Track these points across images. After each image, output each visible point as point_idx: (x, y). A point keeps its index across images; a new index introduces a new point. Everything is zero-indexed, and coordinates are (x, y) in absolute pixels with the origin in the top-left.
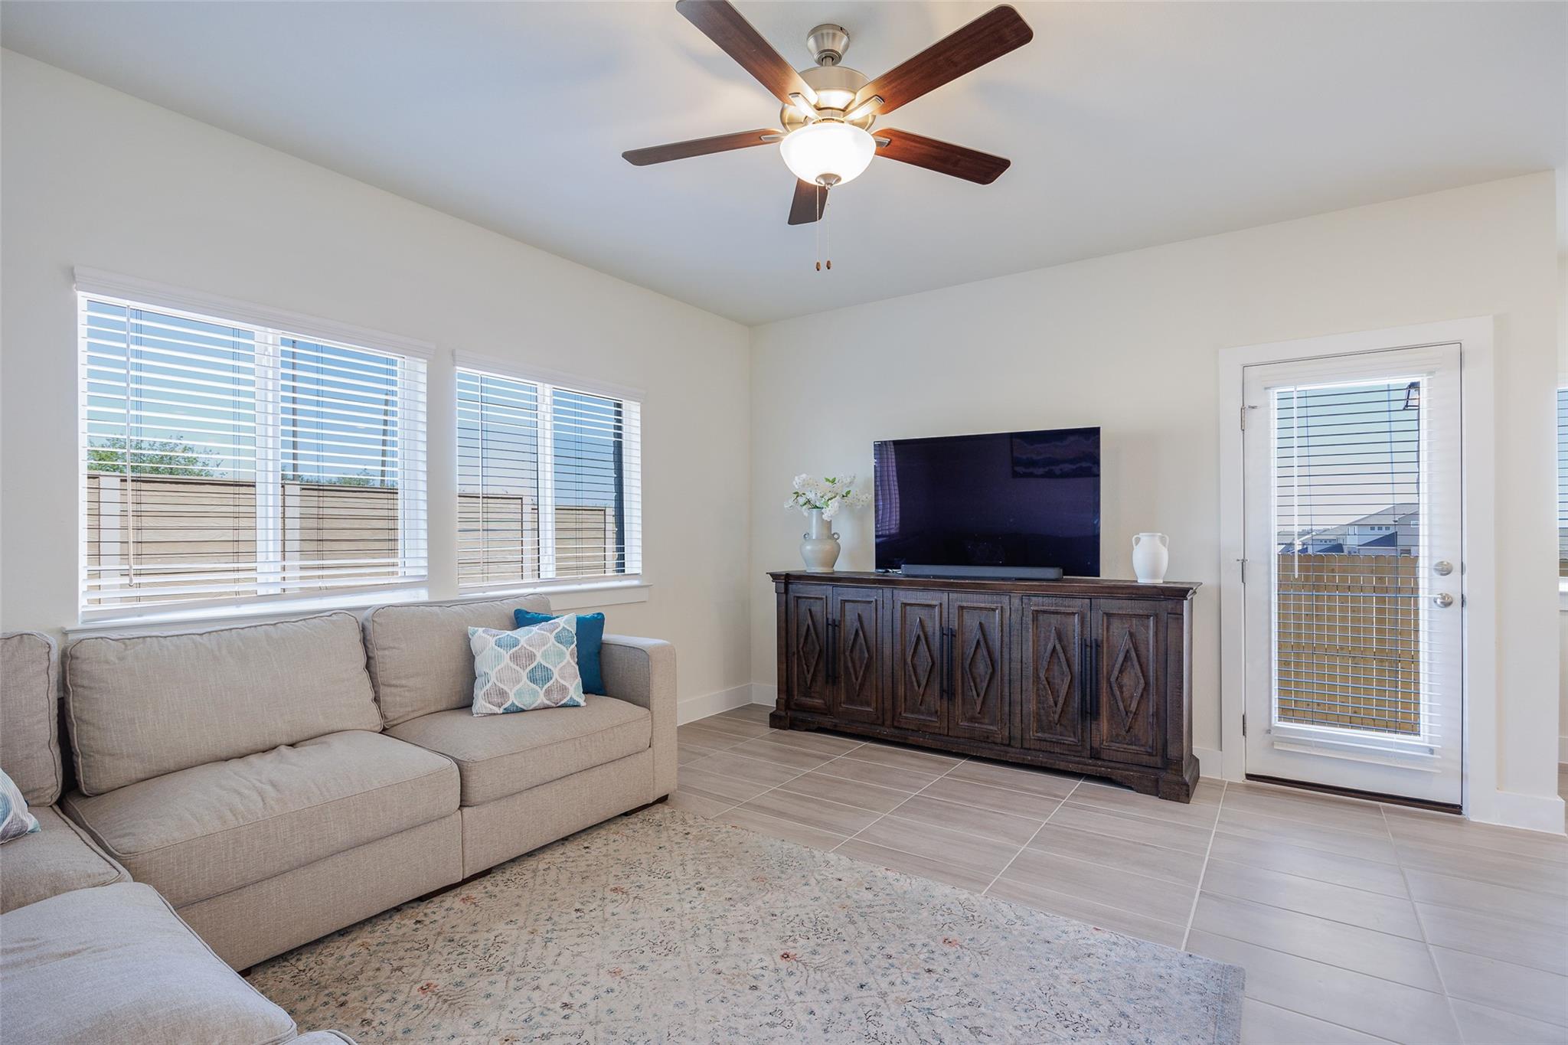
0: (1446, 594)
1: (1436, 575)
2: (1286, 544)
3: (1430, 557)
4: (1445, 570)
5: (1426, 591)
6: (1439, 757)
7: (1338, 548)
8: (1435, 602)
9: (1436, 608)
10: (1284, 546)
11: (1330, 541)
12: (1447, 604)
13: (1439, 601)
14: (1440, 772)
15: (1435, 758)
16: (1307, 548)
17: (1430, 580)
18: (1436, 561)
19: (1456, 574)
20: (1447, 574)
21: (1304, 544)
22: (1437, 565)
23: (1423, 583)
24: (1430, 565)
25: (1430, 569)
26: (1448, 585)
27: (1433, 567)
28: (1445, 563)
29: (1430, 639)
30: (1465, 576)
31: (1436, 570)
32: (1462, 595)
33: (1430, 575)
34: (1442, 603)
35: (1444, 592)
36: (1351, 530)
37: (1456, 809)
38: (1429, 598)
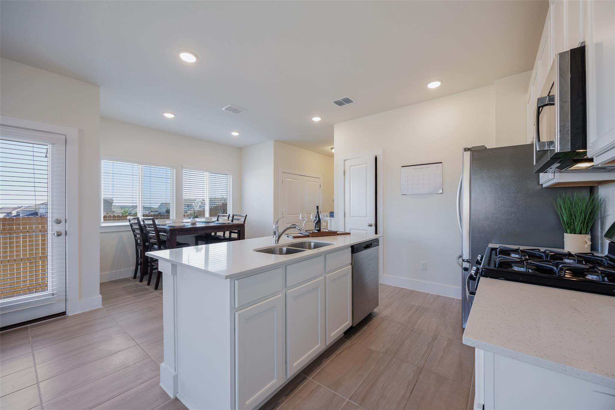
0: (59, 231)
1: (55, 224)
2: (7, 213)
3: (52, 217)
4: (58, 222)
5: (50, 231)
6: (56, 296)
7: (36, 214)
8: (54, 235)
9: (54, 237)
10: (6, 214)
11: (32, 211)
12: (59, 235)
13: (55, 234)
14: (56, 302)
15: (55, 297)
16: (19, 214)
17: (52, 226)
18: (54, 219)
19: (63, 223)
20: (59, 224)
21: (17, 213)
22: (55, 220)
23: (50, 228)
24: (52, 220)
25: (52, 222)
26: (60, 228)
27: (54, 221)
28: (59, 219)
29: (52, 250)
30: (67, 224)
31: (54, 222)
32: (66, 231)
33: (52, 224)
34: (57, 235)
35: (58, 231)
36: (41, 206)
37: (64, 313)
38: (52, 234)
